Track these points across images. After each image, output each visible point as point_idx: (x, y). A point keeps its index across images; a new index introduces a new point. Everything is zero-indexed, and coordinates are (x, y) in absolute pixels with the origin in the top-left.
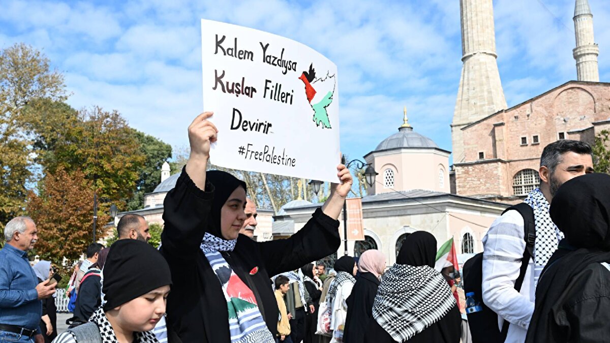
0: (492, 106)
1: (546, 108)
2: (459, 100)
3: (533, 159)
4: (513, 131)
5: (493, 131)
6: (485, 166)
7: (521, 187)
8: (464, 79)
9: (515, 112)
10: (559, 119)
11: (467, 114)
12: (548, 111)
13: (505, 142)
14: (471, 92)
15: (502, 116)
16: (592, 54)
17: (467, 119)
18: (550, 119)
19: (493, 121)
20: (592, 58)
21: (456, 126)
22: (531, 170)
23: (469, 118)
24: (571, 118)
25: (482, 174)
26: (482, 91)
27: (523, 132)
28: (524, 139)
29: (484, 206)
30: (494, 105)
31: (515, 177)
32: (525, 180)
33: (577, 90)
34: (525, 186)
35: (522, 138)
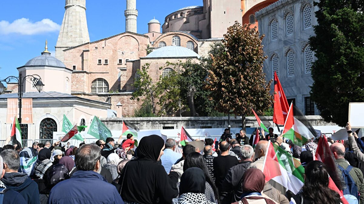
0: (81, 39)
1: (113, 45)
2: (62, 32)
3: (104, 73)
4: (94, 56)
5: (82, 54)
6: (77, 74)
7: (96, 88)
8: (65, 19)
9: (96, 45)
10: (120, 52)
11: (66, 41)
12: (115, 46)
13: (89, 61)
14: (70, 28)
15: (88, 46)
16: (134, 15)
17: (66, 44)
18: (115, 51)
19: (83, 48)
20: (134, 18)
21: (58, 47)
22: (102, 79)
23: (67, 44)
24: (126, 52)
25: (74, 79)
26: (76, 29)
27: (100, 56)
28: (100, 61)
29: (92, 104)
30: (83, 38)
31: (93, 82)
32: (98, 84)
33: (130, 37)
34: (98, 88)
35: (99, 60)
